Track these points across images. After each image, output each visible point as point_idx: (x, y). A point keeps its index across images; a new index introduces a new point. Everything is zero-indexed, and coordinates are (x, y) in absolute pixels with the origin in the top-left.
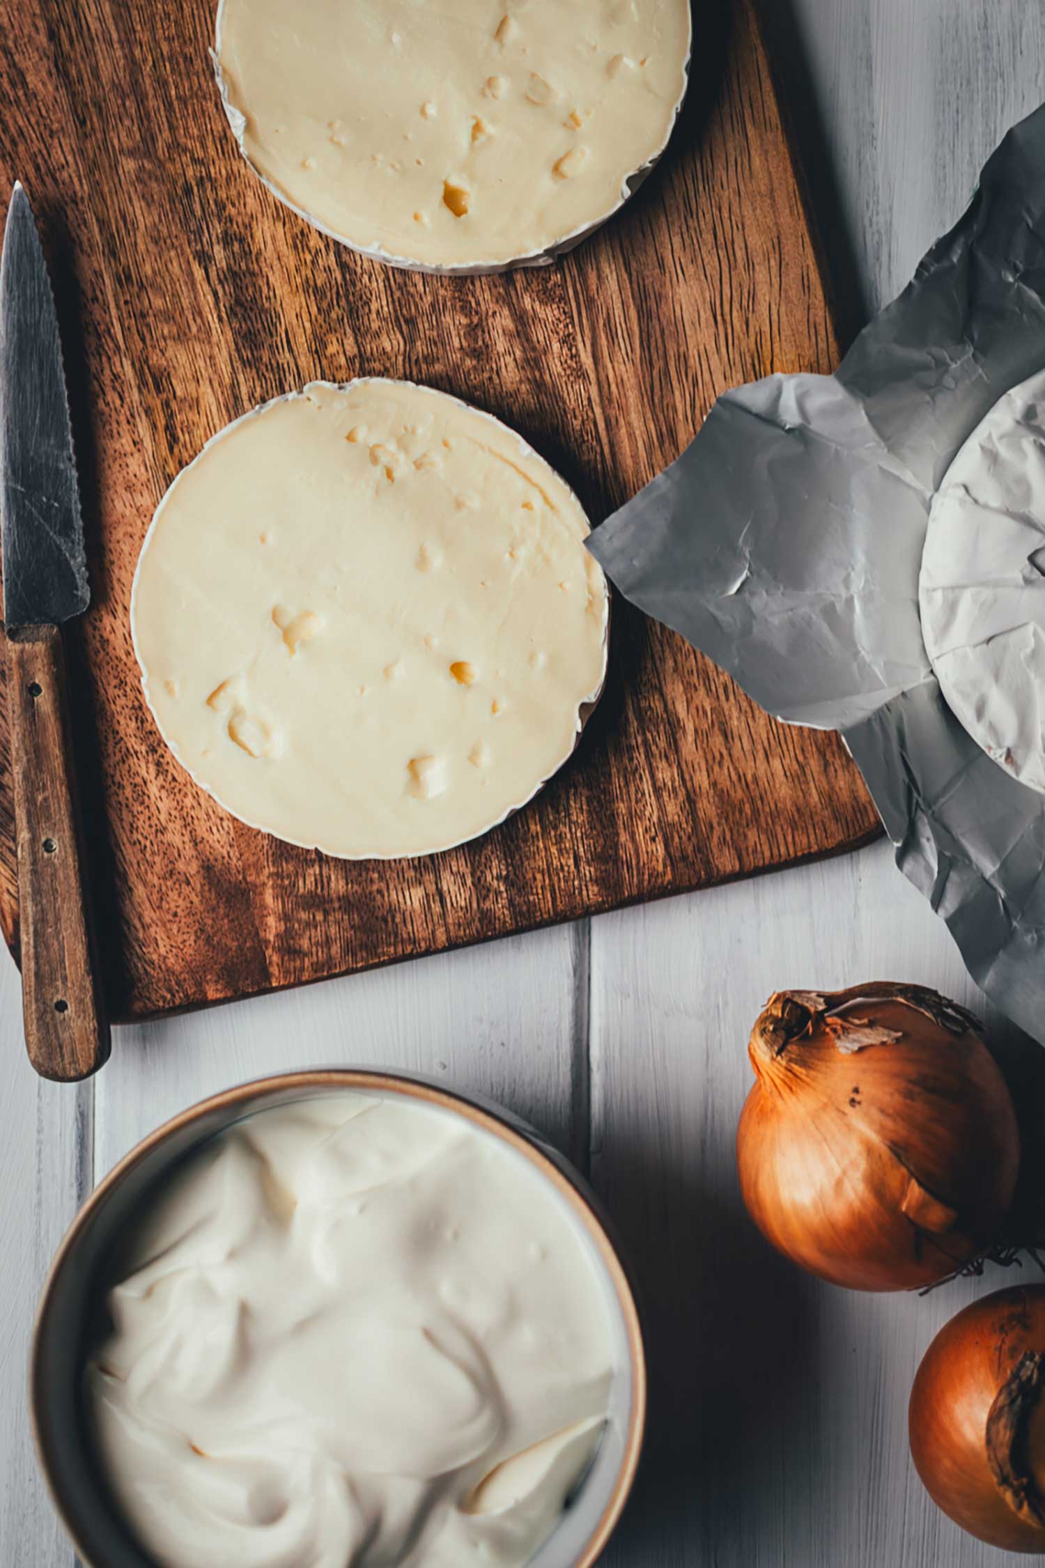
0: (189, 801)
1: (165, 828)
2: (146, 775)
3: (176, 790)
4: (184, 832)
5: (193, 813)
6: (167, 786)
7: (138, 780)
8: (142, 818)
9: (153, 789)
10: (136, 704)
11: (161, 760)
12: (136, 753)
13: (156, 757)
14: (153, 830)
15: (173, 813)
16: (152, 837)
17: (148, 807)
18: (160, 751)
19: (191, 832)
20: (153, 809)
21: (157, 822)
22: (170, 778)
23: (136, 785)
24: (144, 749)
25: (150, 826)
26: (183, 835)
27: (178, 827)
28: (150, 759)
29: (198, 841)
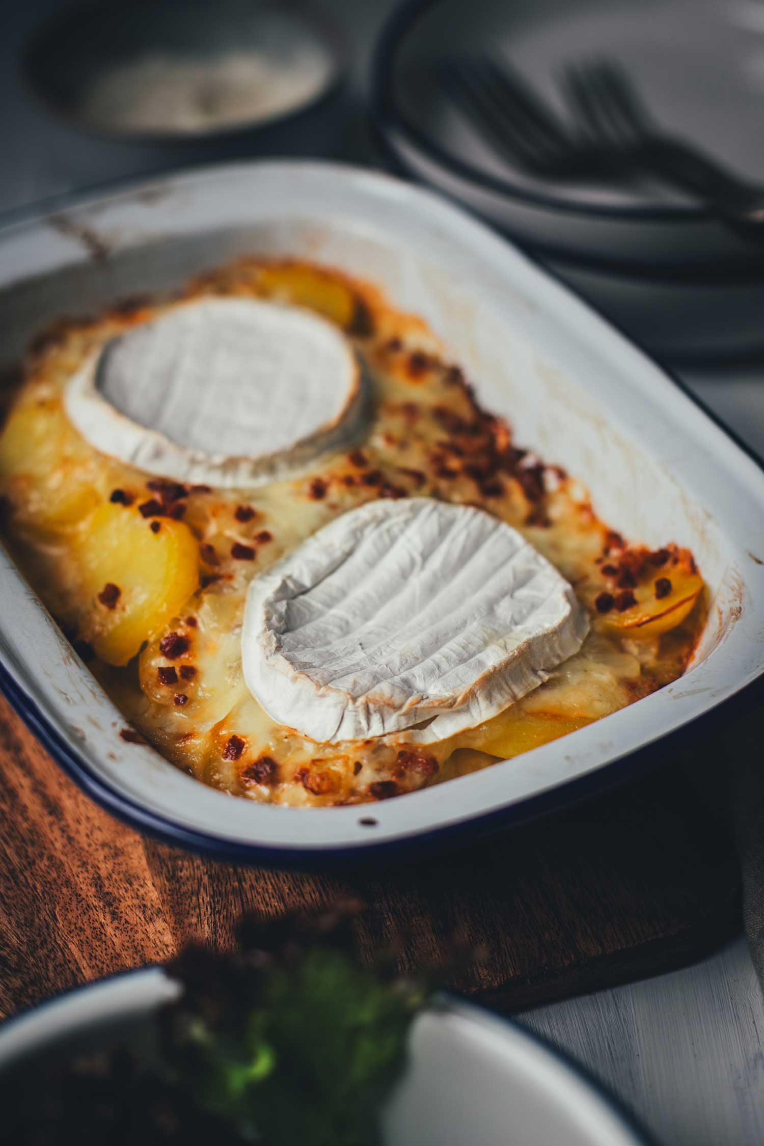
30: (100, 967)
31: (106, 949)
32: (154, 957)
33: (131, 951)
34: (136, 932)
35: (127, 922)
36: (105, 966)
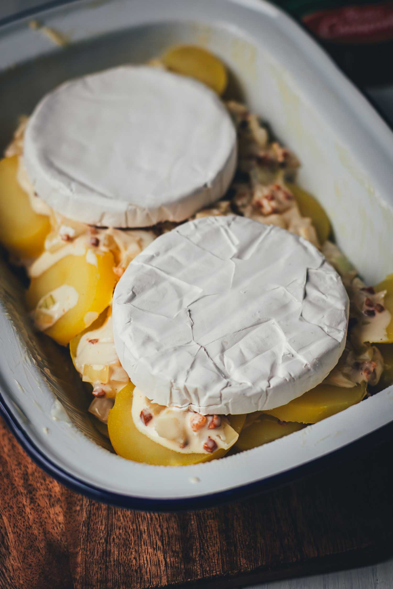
0: (45, 515)
1: (31, 527)
2: (25, 503)
3: (39, 510)
4: (40, 528)
5: (46, 520)
6: (35, 508)
7: (21, 505)
8: (20, 522)
9: (28, 510)
10: (25, 473)
11: (34, 497)
12: (22, 493)
13: (31, 495)
14: (25, 527)
15: (36, 520)
16: (24, 531)
17: (24, 517)
18: (34, 493)
19: (43, 529)
20: (26, 518)
21: (27, 524)
22: (37, 504)
23: (19, 507)
24: (25, 492)
25: (24, 526)
26: (39, 530)
27: (38, 526)
28: (28, 496)
29: (46, 533)
30: (19, 533)
31: (24, 522)
32: (51, 530)
33: (38, 524)
34: (43, 512)
35: (39, 505)
36: (22, 533)
